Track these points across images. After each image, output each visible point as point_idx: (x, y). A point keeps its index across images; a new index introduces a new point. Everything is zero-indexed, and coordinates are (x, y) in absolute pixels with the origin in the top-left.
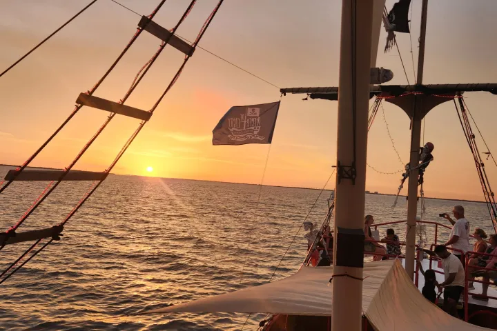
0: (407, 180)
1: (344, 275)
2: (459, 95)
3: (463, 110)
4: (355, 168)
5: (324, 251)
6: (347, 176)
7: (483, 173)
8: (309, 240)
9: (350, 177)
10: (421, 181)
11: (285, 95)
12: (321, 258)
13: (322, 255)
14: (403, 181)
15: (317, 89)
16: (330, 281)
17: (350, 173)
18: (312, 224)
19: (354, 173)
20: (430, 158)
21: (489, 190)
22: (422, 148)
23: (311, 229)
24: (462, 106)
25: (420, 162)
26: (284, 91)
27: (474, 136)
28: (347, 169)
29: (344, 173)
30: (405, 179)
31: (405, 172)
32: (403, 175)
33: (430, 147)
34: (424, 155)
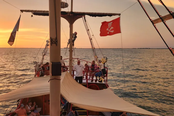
0: (69, 44)
1: (54, 79)
2: (84, 16)
3: (85, 21)
4: (57, 40)
5: (42, 71)
6: (54, 43)
7: (92, 42)
8: (35, 68)
9: (55, 43)
10: (73, 45)
11: (22, 12)
12: (41, 74)
13: (41, 73)
14: (68, 45)
15: (36, 11)
16: (49, 82)
17: (55, 42)
18: (36, 62)
19: (57, 41)
20: (76, 37)
21: (93, 47)
22: (73, 34)
23: (36, 64)
24: (85, 20)
25: (73, 39)
26: (22, 11)
27: (89, 30)
28: (54, 40)
29: (53, 42)
30: (68, 44)
31: (68, 42)
32: (68, 43)
33: (76, 33)
34: (74, 36)
